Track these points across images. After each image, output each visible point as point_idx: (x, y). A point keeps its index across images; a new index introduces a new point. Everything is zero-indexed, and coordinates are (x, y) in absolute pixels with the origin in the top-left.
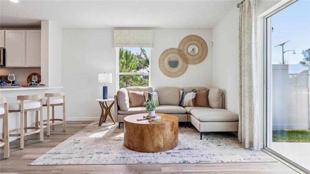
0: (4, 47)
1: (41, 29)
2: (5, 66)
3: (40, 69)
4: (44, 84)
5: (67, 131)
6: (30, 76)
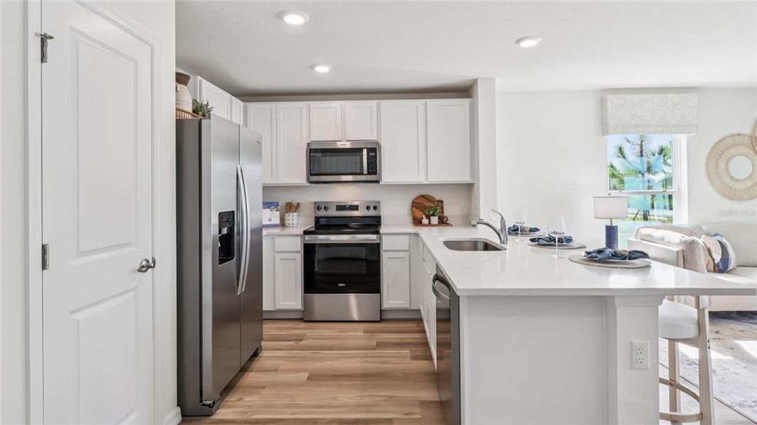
0: (377, 138)
2: (379, 182)
6: (416, 201)
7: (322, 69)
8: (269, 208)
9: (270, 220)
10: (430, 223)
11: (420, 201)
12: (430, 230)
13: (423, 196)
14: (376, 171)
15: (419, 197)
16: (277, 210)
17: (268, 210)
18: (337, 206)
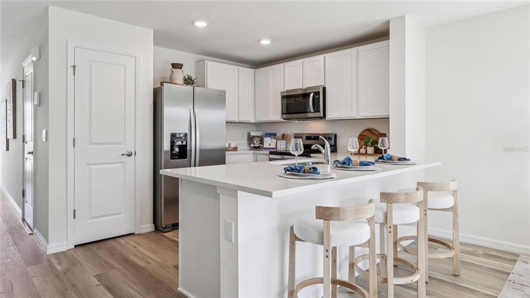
0: (323, 84)
1: (389, 39)
2: (325, 117)
3: (388, 119)
4: (407, 158)
5: (462, 276)
6: (363, 134)
7: (265, 42)
8: (270, 137)
9: (270, 145)
10: (366, 152)
11: (365, 133)
12: (366, 157)
13: (368, 130)
14: (319, 110)
15: (365, 130)
16: (275, 139)
17: (270, 138)
18: (307, 137)
